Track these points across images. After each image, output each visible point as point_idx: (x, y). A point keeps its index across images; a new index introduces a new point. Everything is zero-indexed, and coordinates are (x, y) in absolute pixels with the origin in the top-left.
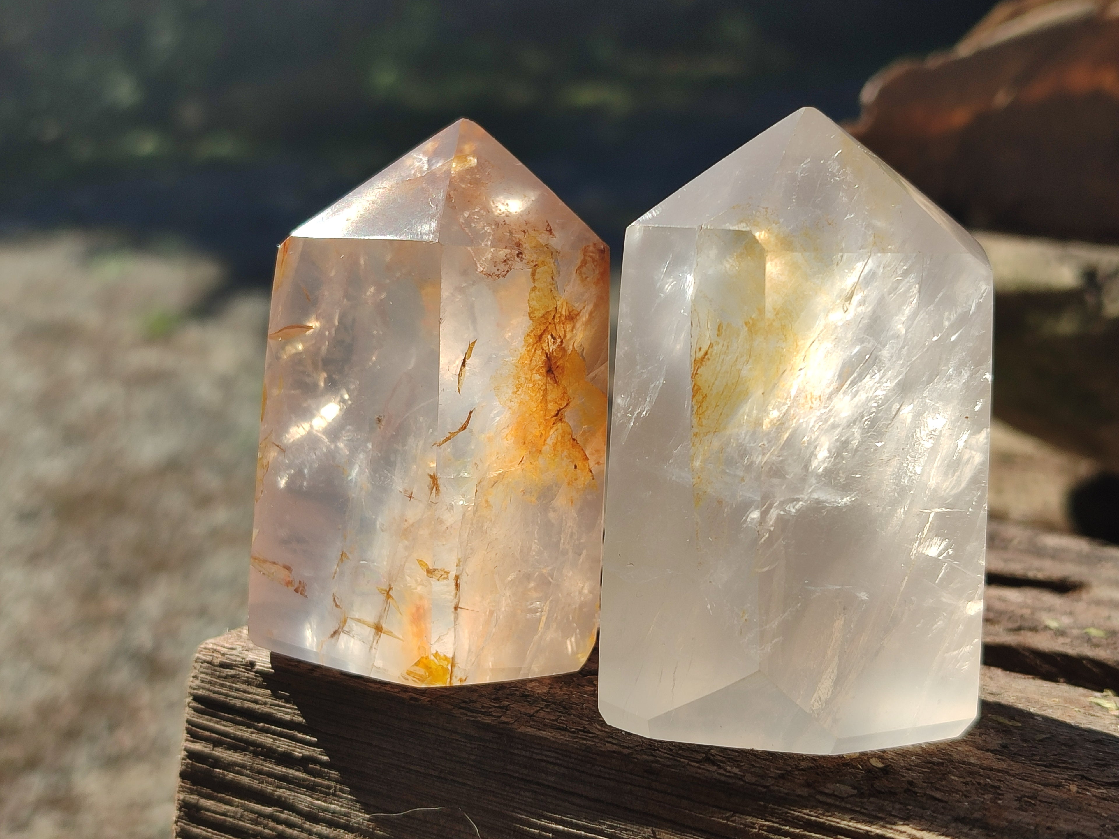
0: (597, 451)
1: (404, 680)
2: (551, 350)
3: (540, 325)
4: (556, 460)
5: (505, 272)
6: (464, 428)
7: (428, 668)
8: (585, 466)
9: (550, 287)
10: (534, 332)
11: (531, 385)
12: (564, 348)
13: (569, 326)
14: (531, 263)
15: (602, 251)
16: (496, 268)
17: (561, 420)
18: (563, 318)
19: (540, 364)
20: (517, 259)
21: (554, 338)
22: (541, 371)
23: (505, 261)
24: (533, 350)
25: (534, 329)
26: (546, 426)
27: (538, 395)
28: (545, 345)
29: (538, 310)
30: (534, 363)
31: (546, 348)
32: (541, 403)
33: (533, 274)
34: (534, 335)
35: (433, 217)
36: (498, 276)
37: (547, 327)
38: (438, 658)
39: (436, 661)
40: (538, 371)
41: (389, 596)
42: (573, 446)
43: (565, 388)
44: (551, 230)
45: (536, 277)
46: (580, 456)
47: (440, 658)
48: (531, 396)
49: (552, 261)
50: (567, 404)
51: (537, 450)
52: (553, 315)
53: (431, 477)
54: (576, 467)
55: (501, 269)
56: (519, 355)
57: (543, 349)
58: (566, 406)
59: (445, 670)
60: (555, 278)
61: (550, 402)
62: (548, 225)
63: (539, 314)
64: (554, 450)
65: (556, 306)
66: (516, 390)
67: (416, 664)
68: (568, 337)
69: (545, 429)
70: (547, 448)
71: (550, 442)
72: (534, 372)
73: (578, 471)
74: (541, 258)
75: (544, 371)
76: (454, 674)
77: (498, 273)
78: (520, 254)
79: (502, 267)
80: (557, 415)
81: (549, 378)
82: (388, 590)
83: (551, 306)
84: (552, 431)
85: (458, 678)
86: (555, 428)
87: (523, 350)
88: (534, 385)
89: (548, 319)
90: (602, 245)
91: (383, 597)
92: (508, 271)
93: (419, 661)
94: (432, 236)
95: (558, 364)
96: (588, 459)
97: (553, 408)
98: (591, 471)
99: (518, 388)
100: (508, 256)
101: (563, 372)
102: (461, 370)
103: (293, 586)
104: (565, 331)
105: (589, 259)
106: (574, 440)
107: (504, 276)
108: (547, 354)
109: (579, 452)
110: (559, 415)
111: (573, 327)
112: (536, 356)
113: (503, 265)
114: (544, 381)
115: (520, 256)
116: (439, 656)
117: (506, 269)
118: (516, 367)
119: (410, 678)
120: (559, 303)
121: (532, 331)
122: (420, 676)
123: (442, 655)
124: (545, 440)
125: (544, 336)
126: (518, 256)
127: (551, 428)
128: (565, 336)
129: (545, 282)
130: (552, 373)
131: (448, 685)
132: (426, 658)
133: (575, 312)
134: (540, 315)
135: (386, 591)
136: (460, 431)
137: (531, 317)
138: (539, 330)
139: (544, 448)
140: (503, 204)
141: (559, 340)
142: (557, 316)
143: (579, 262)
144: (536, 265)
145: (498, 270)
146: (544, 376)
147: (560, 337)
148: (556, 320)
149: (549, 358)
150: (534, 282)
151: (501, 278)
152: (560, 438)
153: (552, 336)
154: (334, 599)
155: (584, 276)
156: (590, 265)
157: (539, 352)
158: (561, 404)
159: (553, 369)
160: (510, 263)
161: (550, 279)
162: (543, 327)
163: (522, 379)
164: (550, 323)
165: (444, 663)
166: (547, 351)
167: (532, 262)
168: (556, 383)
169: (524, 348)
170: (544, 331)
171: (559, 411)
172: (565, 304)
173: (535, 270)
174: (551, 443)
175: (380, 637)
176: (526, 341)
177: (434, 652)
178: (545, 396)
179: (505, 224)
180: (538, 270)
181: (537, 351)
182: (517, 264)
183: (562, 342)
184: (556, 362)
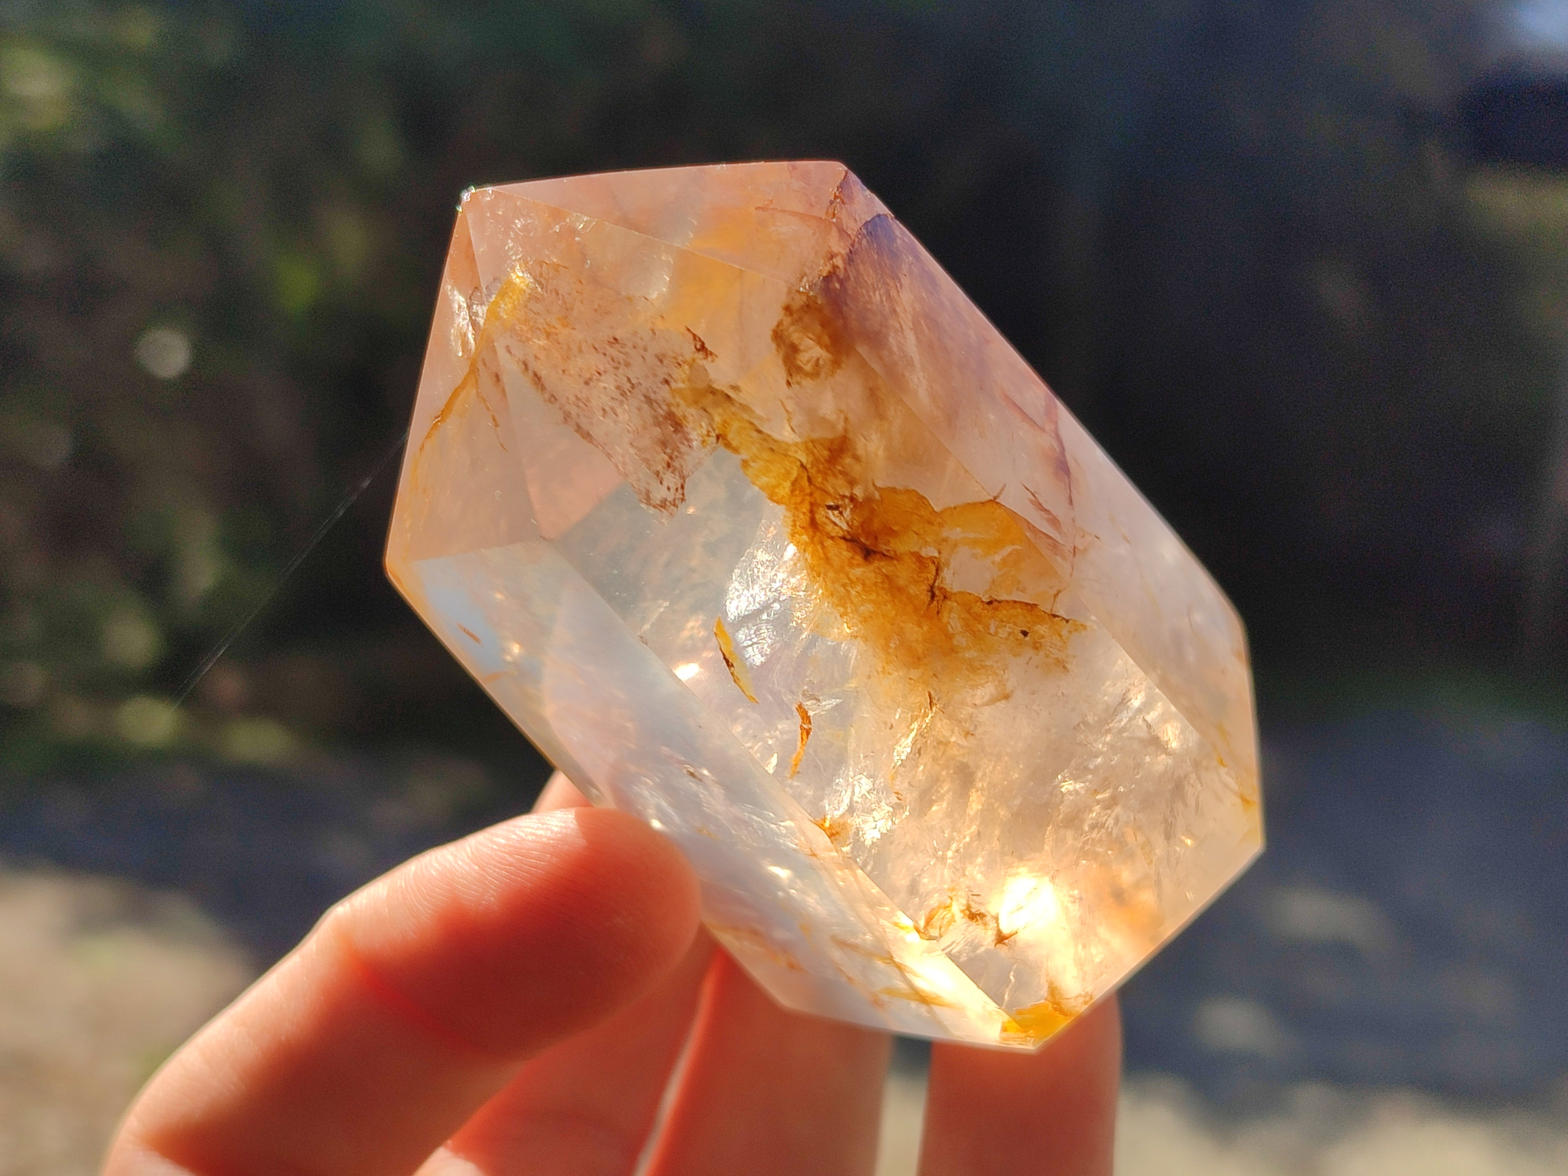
2: (845, 527)
3: (798, 505)
4: (987, 642)
5: (681, 487)
8: (1038, 618)
9: (767, 444)
10: (798, 524)
11: (859, 588)
12: (864, 502)
14: (709, 438)
17: (945, 598)
18: (826, 470)
19: (846, 555)
21: (837, 508)
23: (667, 466)
24: (819, 547)
25: (794, 521)
26: (931, 620)
27: (882, 592)
28: (830, 528)
29: (778, 486)
30: (836, 560)
31: (836, 531)
32: (894, 598)
33: (728, 446)
34: (803, 528)
36: (675, 503)
37: (812, 501)
40: (851, 565)
42: (997, 610)
43: (911, 555)
44: (703, 346)
45: (735, 447)
46: (1019, 610)
48: (873, 601)
49: (737, 409)
50: (936, 572)
52: (805, 479)
56: (806, 567)
57: (833, 535)
58: (936, 576)
60: (763, 432)
61: (907, 587)
63: (785, 489)
64: (972, 633)
65: (799, 463)
66: (842, 610)
68: (857, 487)
69: (933, 625)
70: (959, 638)
71: (956, 627)
72: (847, 570)
74: (717, 420)
75: (860, 558)
80: (933, 596)
81: (876, 562)
83: (792, 469)
84: (946, 618)
86: (946, 614)
87: (805, 557)
88: (863, 585)
89: (803, 490)
95: (871, 536)
96: (1036, 605)
97: (919, 593)
98: (1055, 617)
99: (844, 605)
106: (990, 603)
108: (844, 538)
109: (1013, 609)
110: (937, 592)
112: (831, 551)
114: (872, 570)
120: (800, 455)
121: (794, 525)
125: (817, 518)
127: (941, 617)
128: (851, 491)
129: (753, 445)
130: (874, 552)
134: (787, 490)
137: (778, 502)
138: (802, 516)
141: (847, 505)
142: (812, 475)
144: (718, 435)
146: (866, 564)
147: (844, 498)
148: (818, 482)
149: (851, 539)
150: (739, 454)
151: (681, 505)
152: (967, 616)
157: (828, 543)
159: (870, 548)
160: (676, 465)
161: (756, 439)
162: (805, 508)
163: (840, 590)
164: (812, 493)
166: (841, 534)
167: (707, 436)
168: (892, 558)
169: (804, 553)
170: (812, 509)
171: (931, 590)
172: (810, 451)
173: (725, 440)
174: (959, 631)
176: (797, 544)
178: (891, 585)
180: (728, 436)
181: (825, 544)
183: (853, 501)
184: (866, 538)
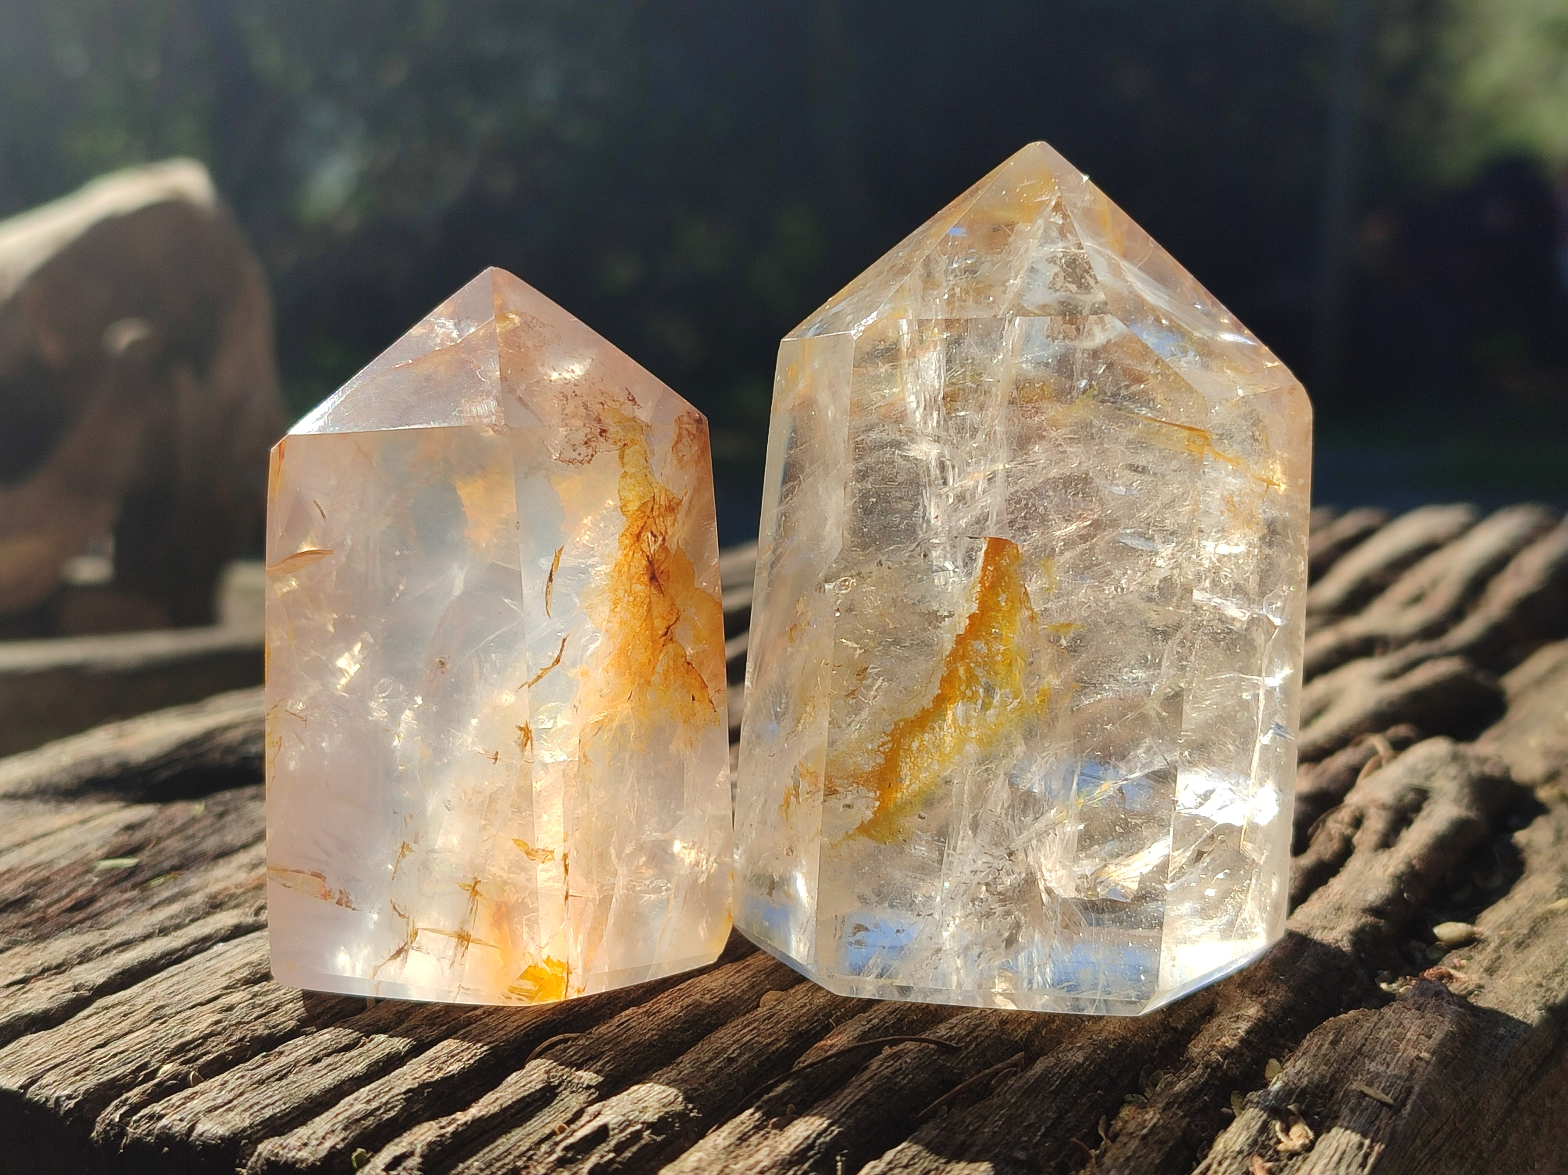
0: (715, 675)
1: (506, 1000)
2: (652, 552)
3: (636, 520)
4: (668, 692)
5: (589, 457)
6: (558, 661)
7: (537, 979)
8: (703, 696)
9: (644, 471)
10: (630, 530)
11: (631, 599)
12: (667, 548)
13: (669, 519)
14: (619, 443)
15: (699, 421)
16: (576, 453)
17: (671, 639)
18: (662, 510)
19: (641, 570)
20: (602, 439)
21: (655, 536)
22: (642, 579)
23: (586, 443)
24: (631, 554)
25: (629, 526)
26: (654, 650)
27: (641, 611)
28: (644, 546)
29: (631, 501)
30: (633, 570)
31: (646, 550)
32: (645, 620)
33: (622, 457)
34: (631, 534)
35: (488, 394)
36: (581, 462)
37: (645, 523)
38: (550, 964)
39: (548, 968)
40: (638, 579)
41: (475, 892)
42: (688, 671)
43: (672, 598)
44: (634, 399)
45: (625, 461)
46: (697, 683)
47: (553, 964)
48: (633, 613)
49: (644, 438)
50: (677, 619)
51: (645, 681)
52: (650, 506)
53: (521, 729)
54: (694, 699)
55: (584, 454)
56: (614, 562)
57: (643, 552)
58: (675, 622)
59: (559, 979)
60: (650, 460)
61: (657, 617)
62: (630, 393)
63: (633, 507)
64: (666, 679)
65: (653, 495)
66: (613, 607)
67: (522, 977)
68: (670, 533)
69: (652, 654)
70: (656, 679)
71: (660, 669)
72: (634, 581)
73: (696, 703)
74: (630, 436)
75: (646, 578)
76: (571, 982)
77: (580, 458)
78: (603, 432)
79: (583, 449)
80: (666, 633)
81: (653, 589)
82: (473, 885)
83: (647, 495)
84: (662, 655)
85: (575, 989)
86: (664, 651)
87: (619, 555)
88: (635, 599)
89: (645, 512)
90: (697, 414)
91: (468, 895)
92: (592, 455)
93: (526, 972)
94: (494, 417)
95: (662, 568)
97: (660, 626)
98: (711, 702)
99: (616, 604)
100: (589, 436)
101: (669, 578)
102: (548, 587)
103: (334, 898)
104: (666, 527)
105: (684, 432)
106: (689, 663)
107: (589, 462)
108: (648, 557)
109: (696, 679)
110: (669, 633)
111: (675, 520)
112: (635, 560)
113: (584, 448)
114: (648, 593)
115: (604, 434)
116: (552, 961)
117: (590, 451)
118: (612, 577)
119: (514, 996)
120: (656, 491)
121: (628, 530)
122: (528, 991)
123: (555, 961)
124: (654, 668)
125: (642, 535)
126: (601, 436)
127: (661, 651)
128: (666, 532)
129: (637, 466)
130: (657, 581)
131: (562, 999)
132: (535, 967)
133: (676, 501)
134: (635, 508)
135: (470, 886)
136: (553, 665)
137: (623, 512)
138: (635, 527)
139: (653, 678)
140: (568, 372)
141: (660, 538)
142: (656, 507)
143: (673, 437)
144: (625, 445)
145: (580, 454)
146: (646, 585)
147: (661, 533)
148: (655, 513)
149: (650, 561)
150: (623, 467)
151: (586, 465)
152: (671, 663)
153: (652, 533)
154: (394, 907)
155: (681, 454)
156: (686, 440)
157: (638, 555)
158: (670, 620)
159: (657, 576)
160: (593, 444)
161: (643, 461)
162: (640, 523)
163: (621, 593)
164: (649, 517)
165: (558, 971)
166: (648, 554)
167: (619, 441)
168: (662, 592)
169: (620, 552)
170: (642, 528)
171: (668, 628)
172: (663, 492)
173: (624, 452)
174: (661, 671)
175: (467, 948)
176: (620, 543)
177: (545, 957)
178: (649, 610)
179: (576, 395)
180: (627, 451)
181: (636, 555)
182: (602, 445)
183: (664, 539)
184: (659, 567)
